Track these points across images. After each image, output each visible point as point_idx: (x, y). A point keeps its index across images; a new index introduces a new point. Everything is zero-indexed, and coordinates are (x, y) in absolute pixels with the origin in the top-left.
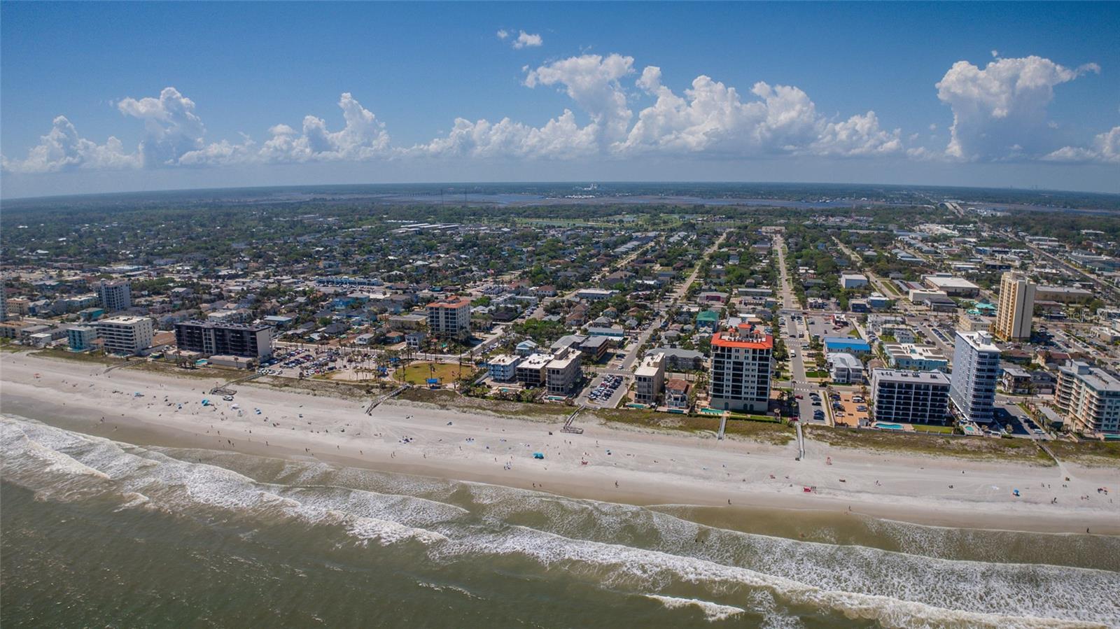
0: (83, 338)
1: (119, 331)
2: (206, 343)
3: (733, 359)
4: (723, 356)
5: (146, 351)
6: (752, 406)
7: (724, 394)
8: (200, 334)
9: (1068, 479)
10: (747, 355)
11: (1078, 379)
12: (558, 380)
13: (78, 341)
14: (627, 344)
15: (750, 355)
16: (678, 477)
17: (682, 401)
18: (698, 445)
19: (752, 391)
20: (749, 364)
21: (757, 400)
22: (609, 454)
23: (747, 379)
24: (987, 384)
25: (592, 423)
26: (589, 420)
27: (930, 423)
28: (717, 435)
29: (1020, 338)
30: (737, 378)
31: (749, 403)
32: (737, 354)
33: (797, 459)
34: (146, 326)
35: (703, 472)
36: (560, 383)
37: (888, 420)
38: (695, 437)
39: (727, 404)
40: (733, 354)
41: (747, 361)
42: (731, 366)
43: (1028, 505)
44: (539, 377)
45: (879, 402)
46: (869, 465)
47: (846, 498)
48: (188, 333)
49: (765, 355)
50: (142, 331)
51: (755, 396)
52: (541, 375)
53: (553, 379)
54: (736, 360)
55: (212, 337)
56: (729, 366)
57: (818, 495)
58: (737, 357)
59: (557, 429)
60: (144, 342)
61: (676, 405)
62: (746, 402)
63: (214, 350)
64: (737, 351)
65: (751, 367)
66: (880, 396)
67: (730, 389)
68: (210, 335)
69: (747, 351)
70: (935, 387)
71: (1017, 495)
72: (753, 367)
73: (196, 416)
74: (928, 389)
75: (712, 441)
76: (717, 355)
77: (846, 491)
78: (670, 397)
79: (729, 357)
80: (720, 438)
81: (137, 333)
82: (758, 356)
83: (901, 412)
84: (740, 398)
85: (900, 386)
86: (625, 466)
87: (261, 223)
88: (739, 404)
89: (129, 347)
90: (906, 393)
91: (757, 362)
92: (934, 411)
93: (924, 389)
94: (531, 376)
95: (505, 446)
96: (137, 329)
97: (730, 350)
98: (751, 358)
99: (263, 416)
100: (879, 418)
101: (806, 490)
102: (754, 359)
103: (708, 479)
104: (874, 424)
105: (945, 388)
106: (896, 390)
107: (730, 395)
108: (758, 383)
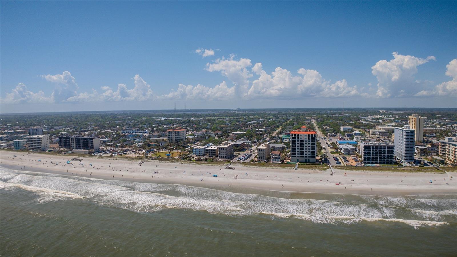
0: (20, 144)
1: (35, 140)
2: (72, 144)
3: (300, 139)
4: (295, 138)
5: (46, 149)
6: (309, 160)
7: (297, 155)
8: (69, 141)
9: (452, 177)
10: (306, 137)
11: (448, 144)
12: (223, 152)
13: (17, 146)
14: (253, 146)
15: (307, 137)
16: (278, 181)
17: (278, 159)
18: (286, 172)
19: (309, 153)
20: (307, 141)
21: (311, 157)
22: (247, 175)
23: (306, 148)
24: (410, 145)
25: (239, 166)
26: (237, 165)
27: (387, 163)
28: (295, 168)
29: (419, 141)
30: (302, 148)
31: (307, 159)
32: (301, 137)
33: (331, 175)
34: (47, 139)
35: (289, 180)
36: (224, 154)
37: (369, 163)
38: (285, 169)
39: (298, 160)
40: (300, 137)
41: (306, 140)
42: (299, 142)
43: (437, 186)
44: (215, 153)
45: (364, 155)
46: (364, 176)
47: (356, 186)
48: (64, 140)
49: (313, 137)
50: (45, 141)
51: (310, 156)
52: (216, 152)
53: (222, 152)
54: (301, 140)
55: (74, 142)
56: (298, 142)
57: (342, 186)
58: (301, 138)
59: (223, 168)
60: (45, 146)
61: (276, 161)
62: (306, 158)
63: (75, 147)
64: (301, 135)
65: (308, 142)
66: (365, 153)
67: (299, 153)
68: (73, 141)
69: (305, 136)
70: (388, 147)
71: (431, 183)
72: (309, 142)
73: (63, 167)
74: (385, 148)
75: (292, 170)
76: (293, 138)
77: (355, 184)
78: (273, 157)
79: (298, 138)
80: (296, 169)
81: (43, 141)
82: (310, 137)
83: (374, 159)
84: (304, 157)
85: (373, 148)
86: (254, 179)
87: (101, 118)
88: (303, 159)
89: (39, 147)
90: (376, 150)
91: (310, 140)
92: (389, 158)
93: (384, 148)
94: (212, 152)
95: (200, 174)
96: (43, 139)
97: (298, 135)
98: (307, 139)
99: (93, 166)
100: (365, 163)
101: (337, 184)
102: (309, 139)
103: (292, 182)
104: (363, 165)
105: (392, 147)
106: (372, 149)
107: (299, 155)
108: (311, 150)
